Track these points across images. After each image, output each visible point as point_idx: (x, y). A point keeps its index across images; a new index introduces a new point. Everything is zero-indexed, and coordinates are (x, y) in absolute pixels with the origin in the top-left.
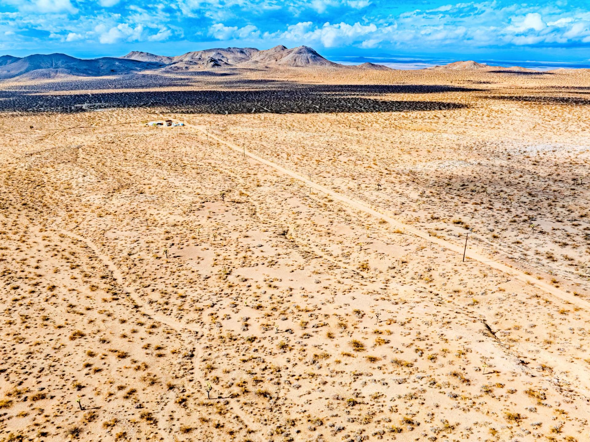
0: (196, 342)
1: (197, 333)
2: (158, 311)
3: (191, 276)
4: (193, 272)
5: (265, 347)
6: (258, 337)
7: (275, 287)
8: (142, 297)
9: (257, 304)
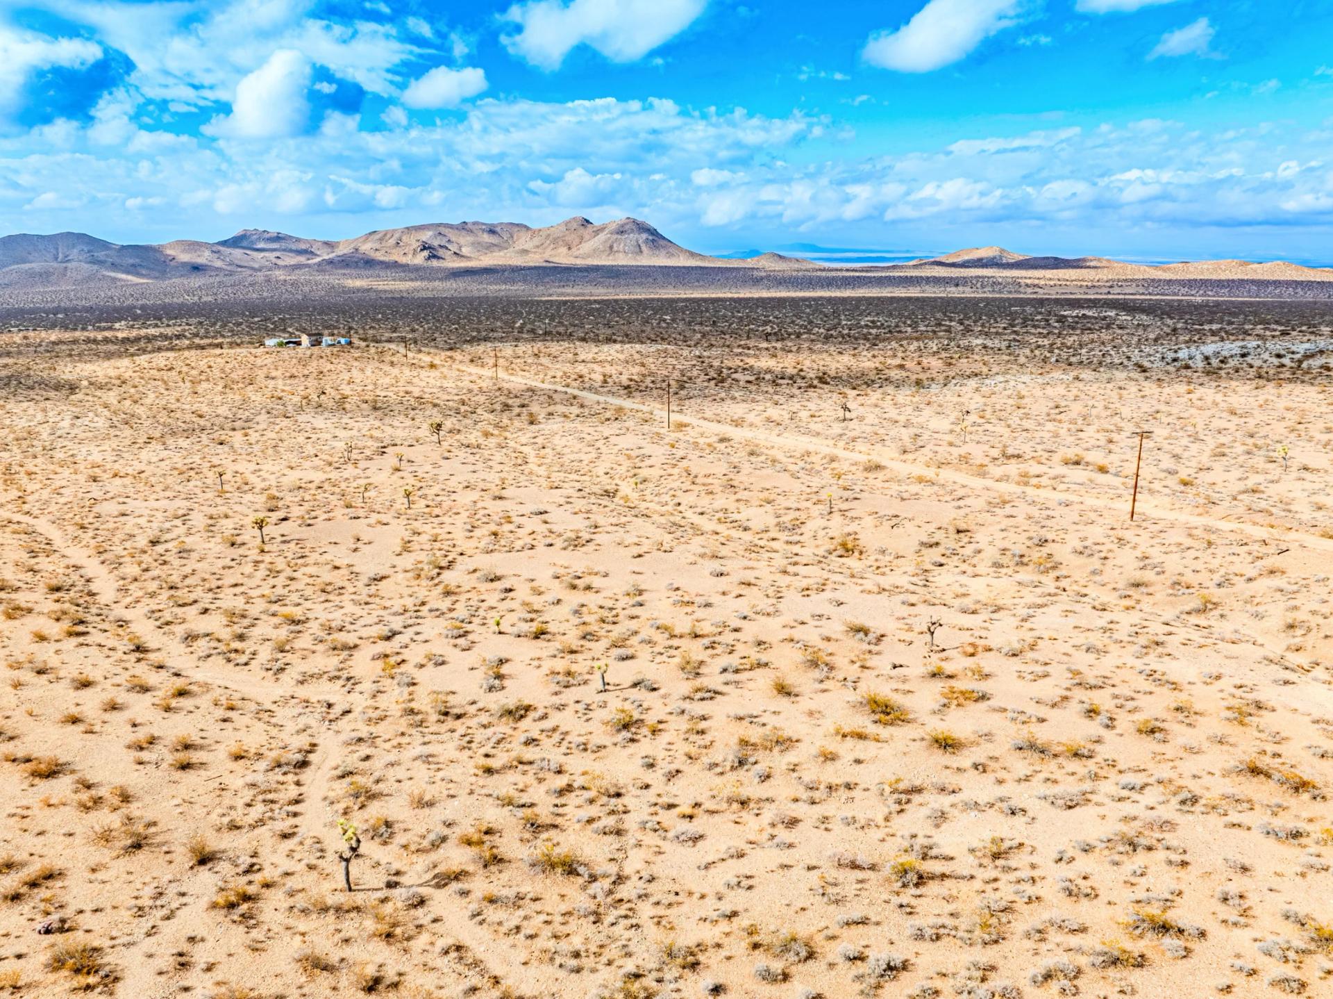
0: (324, 729)
1: (330, 706)
2: (209, 656)
3: (327, 576)
4: (337, 568)
5: (563, 729)
6: (540, 706)
7: (588, 588)
8: (166, 628)
9: (534, 627)
